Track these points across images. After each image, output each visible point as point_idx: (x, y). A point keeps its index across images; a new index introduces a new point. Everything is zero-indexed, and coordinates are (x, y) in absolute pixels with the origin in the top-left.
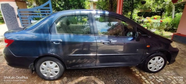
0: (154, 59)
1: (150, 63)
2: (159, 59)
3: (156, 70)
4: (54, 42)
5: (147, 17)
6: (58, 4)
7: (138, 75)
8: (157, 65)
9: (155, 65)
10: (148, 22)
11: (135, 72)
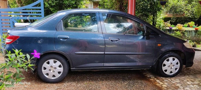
0: (168, 60)
1: (165, 65)
2: (174, 60)
3: (172, 74)
4: (61, 38)
5: (178, 24)
6: (48, 4)
7: (153, 80)
8: (172, 67)
9: (170, 68)
10: (178, 30)
11: (150, 77)
